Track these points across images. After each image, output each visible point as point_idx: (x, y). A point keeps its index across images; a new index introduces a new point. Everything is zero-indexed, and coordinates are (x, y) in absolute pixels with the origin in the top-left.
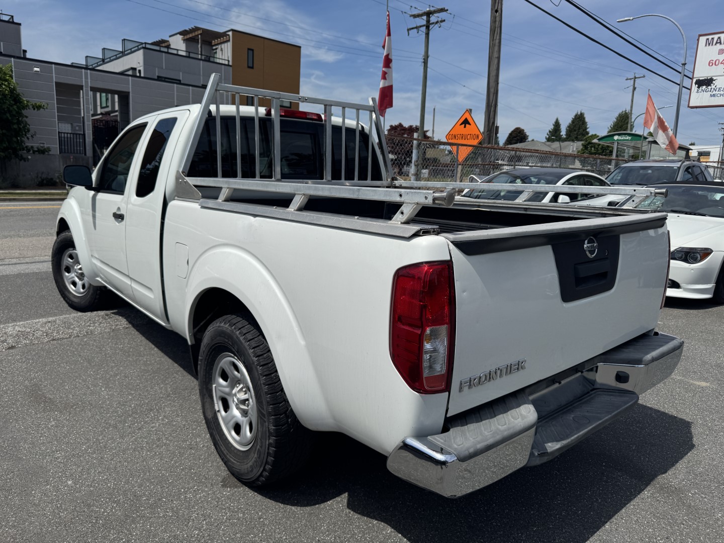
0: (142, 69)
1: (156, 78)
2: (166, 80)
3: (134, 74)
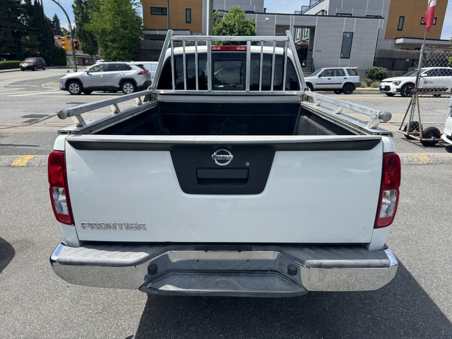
0: (327, 10)
1: (336, 15)
2: (342, 15)
3: (323, 15)
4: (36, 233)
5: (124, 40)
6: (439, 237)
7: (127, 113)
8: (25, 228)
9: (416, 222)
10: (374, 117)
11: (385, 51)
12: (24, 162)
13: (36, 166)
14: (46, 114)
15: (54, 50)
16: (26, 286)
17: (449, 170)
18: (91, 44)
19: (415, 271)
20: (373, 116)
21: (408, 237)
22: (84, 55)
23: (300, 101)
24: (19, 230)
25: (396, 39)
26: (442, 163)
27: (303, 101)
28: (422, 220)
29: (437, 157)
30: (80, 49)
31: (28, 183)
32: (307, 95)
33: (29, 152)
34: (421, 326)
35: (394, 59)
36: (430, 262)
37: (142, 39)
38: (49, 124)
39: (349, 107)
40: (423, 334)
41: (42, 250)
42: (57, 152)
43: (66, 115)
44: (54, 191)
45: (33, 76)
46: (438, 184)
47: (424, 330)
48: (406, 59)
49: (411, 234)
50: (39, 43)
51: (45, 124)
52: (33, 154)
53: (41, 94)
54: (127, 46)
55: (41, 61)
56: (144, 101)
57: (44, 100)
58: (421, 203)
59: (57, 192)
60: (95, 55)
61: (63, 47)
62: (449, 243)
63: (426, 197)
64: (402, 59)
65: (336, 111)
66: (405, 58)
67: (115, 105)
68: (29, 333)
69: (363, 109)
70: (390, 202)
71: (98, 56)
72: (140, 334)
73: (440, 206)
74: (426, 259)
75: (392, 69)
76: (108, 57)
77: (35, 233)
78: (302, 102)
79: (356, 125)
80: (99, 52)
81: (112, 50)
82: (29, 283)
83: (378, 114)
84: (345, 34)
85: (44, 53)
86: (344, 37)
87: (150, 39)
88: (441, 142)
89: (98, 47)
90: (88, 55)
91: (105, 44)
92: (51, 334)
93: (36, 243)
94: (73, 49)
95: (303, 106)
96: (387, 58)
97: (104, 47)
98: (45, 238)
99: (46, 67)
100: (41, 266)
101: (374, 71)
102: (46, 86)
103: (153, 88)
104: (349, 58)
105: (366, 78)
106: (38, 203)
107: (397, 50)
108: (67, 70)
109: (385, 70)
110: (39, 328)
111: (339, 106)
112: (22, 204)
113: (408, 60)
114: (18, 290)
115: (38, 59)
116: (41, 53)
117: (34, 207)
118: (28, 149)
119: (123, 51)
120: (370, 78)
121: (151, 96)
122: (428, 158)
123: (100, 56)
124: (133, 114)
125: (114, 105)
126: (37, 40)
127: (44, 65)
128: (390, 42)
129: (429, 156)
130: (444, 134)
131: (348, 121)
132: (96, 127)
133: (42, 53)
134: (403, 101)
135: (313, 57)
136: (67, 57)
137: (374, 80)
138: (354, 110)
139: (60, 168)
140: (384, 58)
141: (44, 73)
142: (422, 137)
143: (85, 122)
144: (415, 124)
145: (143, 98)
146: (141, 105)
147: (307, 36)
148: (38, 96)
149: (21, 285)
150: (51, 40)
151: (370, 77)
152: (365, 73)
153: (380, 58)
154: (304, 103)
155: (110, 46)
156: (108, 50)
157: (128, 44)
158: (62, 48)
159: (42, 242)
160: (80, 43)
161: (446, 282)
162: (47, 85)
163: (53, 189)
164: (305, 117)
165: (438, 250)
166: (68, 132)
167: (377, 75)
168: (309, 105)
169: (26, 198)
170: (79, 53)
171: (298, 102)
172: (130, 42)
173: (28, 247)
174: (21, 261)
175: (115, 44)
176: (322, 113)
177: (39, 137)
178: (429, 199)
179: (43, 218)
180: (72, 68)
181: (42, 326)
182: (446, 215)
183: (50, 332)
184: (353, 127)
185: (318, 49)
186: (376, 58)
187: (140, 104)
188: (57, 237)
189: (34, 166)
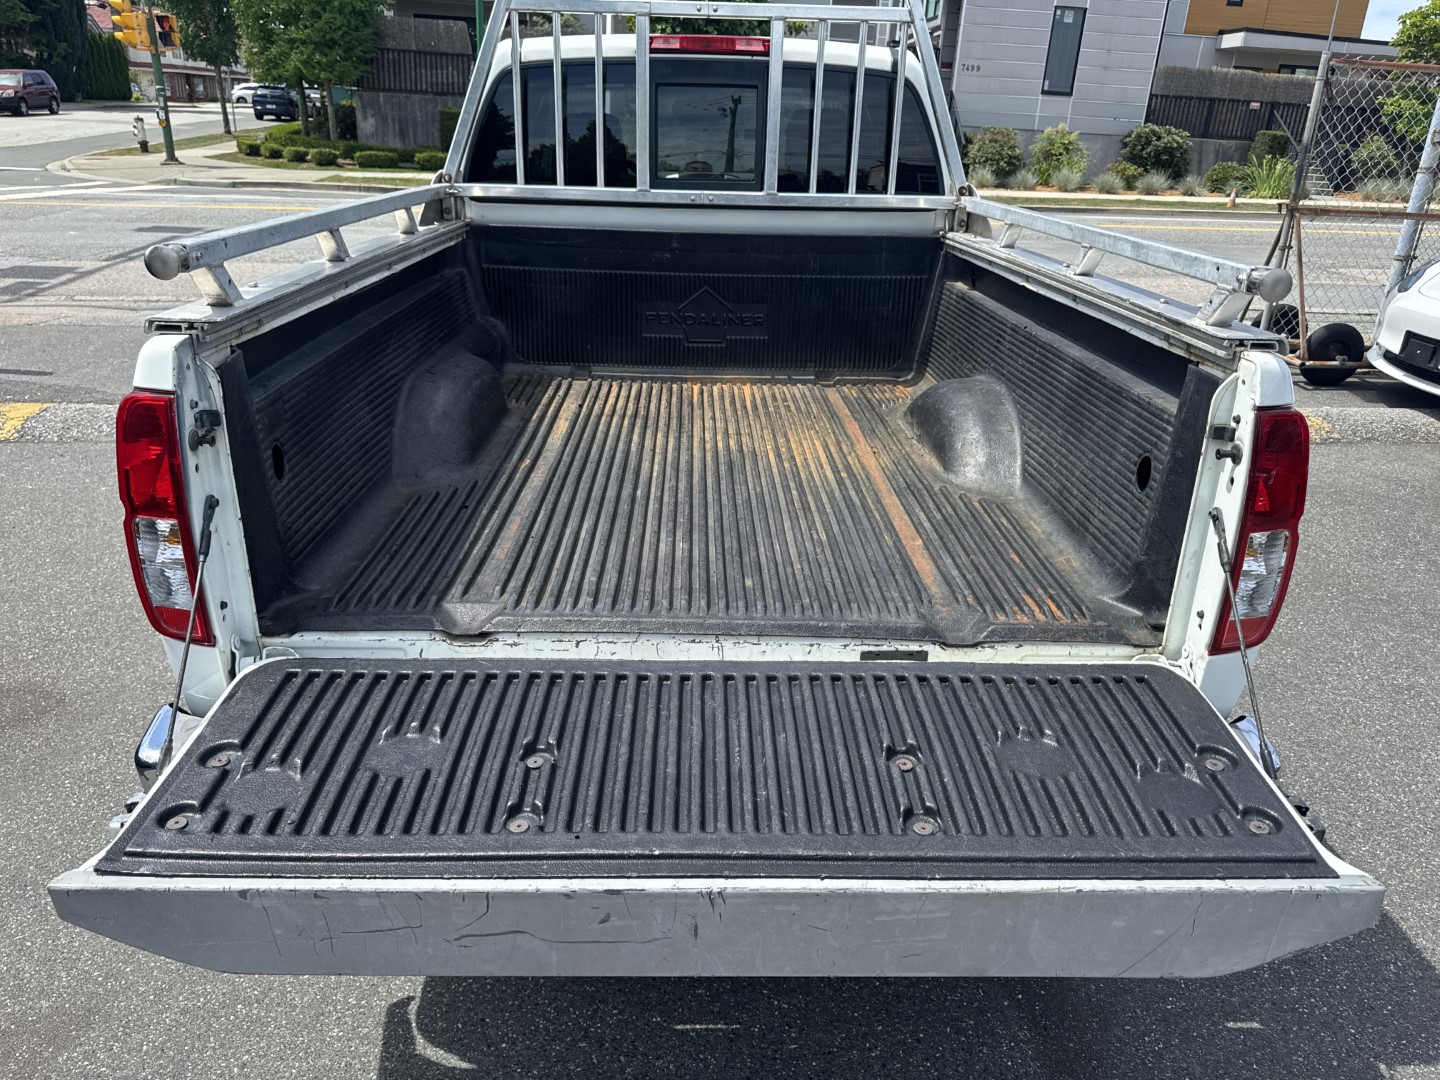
4: (68, 664)
5: (326, 16)
6: (1368, 674)
7: (372, 264)
8: (29, 649)
9: (1296, 627)
10: (1230, 287)
11: (1185, 74)
12: (8, 426)
13: (52, 442)
14: (70, 264)
15: (87, 46)
16: (45, 838)
17: (1390, 462)
18: (212, 26)
19: (1296, 781)
20: (1226, 282)
21: (1273, 674)
22: (191, 63)
23: (943, 229)
24: (9, 654)
25: (1222, 32)
26: (1369, 439)
27: (951, 229)
28: (1314, 621)
29: (1351, 422)
30: (178, 42)
31: (25, 496)
32: (969, 209)
33: (24, 394)
34: (1323, 952)
35: (1212, 100)
36: (1343, 754)
37: (389, 14)
38: (83, 298)
39: (1128, 251)
40: (1330, 977)
41: (90, 720)
42: (148, 394)
43: (175, 265)
44: (141, 528)
45: (18, 135)
46: (1359, 505)
47: (1333, 964)
48: (1249, 102)
49: (1279, 666)
50: (31, 18)
51: (72, 298)
52: (37, 401)
53: (49, 198)
54: (337, 35)
55: (42, 83)
56: (422, 223)
57: (62, 215)
58: (1306, 567)
59: (149, 533)
60: (228, 65)
61: (118, 35)
62: (1397, 693)
63: (1321, 548)
64: (1238, 101)
65: (1078, 266)
66: (1247, 98)
67: (335, 233)
68: (69, 994)
69: (1187, 258)
70: (1263, 570)
71: (239, 69)
72: (438, 990)
73: (1368, 577)
74: (1329, 744)
75: (1205, 135)
76: (275, 73)
77: (62, 663)
78: (950, 235)
79: (1159, 314)
80: (242, 54)
81: (285, 47)
82: (54, 829)
83: (1243, 276)
84: (1059, 12)
85: (50, 56)
86: (1057, 24)
87: (416, 16)
88: (1364, 373)
89: (240, 37)
90: (203, 64)
91: (263, 29)
92: (143, 996)
93: (71, 699)
94: (153, 42)
95: (954, 248)
96: (1191, 98)
97: (261, 39)
98: (97, 680)
99: (62, 105)
100: (90, 772)
101: (1147, 138)
102: (64, 168)
103: (450, 178)
104: (1070, 94)
105: (1121, 162)
106: (66, 564)
107: (1225, 70)
108: (135, 115)
109: (1182, 137)
110: (100, 976)
111: (1091, 248)
112: (10, 567)
113: (1255, 105)
114: (21, 854)
115: (31, 74)
116: (42, 54)
117: (54, 576)
118: (17, 384)
119: (326, 55)
120: (1135, 164)
121: (444, 206)
122: (1325, 425)
123: (244, 71)
124: (390, 266)
125: (331, 232)
126: (24, 7)
127: (54, 98)
128: (1202, 44)
129: (1327, 417)
130: (1375, 347)
131: (1125, 301)
132: (274, 310)
133: (45, 55)
134: (1239, 241)
135: (954, 89)
136: (132, 69)
137: (1146, 170)
138: (1151, 261)
139: (156, 450)
140: (1181, 98)
141: (54, 123)
142: (1306, 356)
143: (240, 289)
144: (1285, 315)
145: (418, 211)
146: (413, 237)
147: (935, 17)
148: (39, 203)
149: (27, 835)
150: (75, 10)
151: (1135, 158)
152: (1120, 145)
153: (1167, 97)
154: (957, 239)
155: (278, 35)
156: (274, 50)
157: (339, 28)
158: (113, 39)
159: (88, 694)
160: (176, 23)
161: (1395, 813)
162: (69, 166)
163: (137, 525)
164: (961, 286)
165: (1366, 716)
166: (184, 325)
167: (1158, 153)
168: (976, 246)
169: (25, 548)
170: (173, 57)
171: (938, 233)
172: (349, 22)
173: (45, 712)
174: (22, 756)
175: (298, 28)
176: (1026, 272)
177: (54, 341)
178: (1330, 552)
179: (86, 613)
180: (154, 111)
181: (111, 970)
182: (1388, 603)
183: (138, 990)
184: (1145, 321)
185: (970, 63)
186: (1157, 96)
187: (409, 232)
188: (140, 678)
189: (44, 442)
